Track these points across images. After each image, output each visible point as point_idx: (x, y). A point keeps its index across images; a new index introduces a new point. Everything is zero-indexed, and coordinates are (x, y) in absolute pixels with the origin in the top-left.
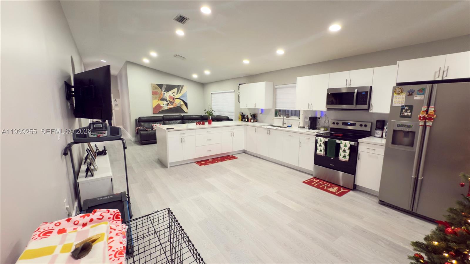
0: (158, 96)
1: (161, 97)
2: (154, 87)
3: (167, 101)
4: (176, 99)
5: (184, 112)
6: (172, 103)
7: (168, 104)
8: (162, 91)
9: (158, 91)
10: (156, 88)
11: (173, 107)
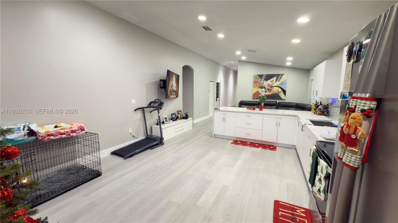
0: (258, 84)
1: (261, 85)
2: (255, 77)
3: (265, 89)
4: (274, 87)
5: (282, 99)
6: (269, 90)
7: (266, 91)
8: (262, 80)
9: (259, 81)
10: (257, 78)
11: (270, 94)
